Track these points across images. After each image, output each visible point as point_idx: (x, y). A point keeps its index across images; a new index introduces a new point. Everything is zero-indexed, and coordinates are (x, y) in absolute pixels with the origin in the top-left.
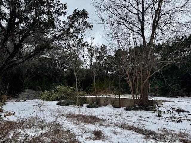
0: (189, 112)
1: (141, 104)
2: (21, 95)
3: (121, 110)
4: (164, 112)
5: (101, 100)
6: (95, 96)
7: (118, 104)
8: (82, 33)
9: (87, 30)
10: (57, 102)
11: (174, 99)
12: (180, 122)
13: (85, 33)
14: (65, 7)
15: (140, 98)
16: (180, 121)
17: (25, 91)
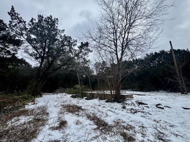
0: (147, 104)
1: (116, 98)
2: (57, 90)
3: (103, 102)
4: (129, 104)
5: (95, 95)
6: (91, 92)
7: (103, 98)
8: (87, 55)
9: (90, 53)
10: (71, 95)
11: (147, 93)
12: (135, 114)
13: (89, 55)
14: (76, 41)
15: (116, 93)
16: (136, 112)
17: (59, 89)
